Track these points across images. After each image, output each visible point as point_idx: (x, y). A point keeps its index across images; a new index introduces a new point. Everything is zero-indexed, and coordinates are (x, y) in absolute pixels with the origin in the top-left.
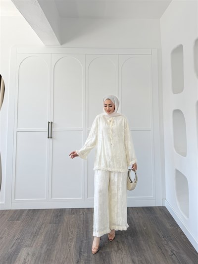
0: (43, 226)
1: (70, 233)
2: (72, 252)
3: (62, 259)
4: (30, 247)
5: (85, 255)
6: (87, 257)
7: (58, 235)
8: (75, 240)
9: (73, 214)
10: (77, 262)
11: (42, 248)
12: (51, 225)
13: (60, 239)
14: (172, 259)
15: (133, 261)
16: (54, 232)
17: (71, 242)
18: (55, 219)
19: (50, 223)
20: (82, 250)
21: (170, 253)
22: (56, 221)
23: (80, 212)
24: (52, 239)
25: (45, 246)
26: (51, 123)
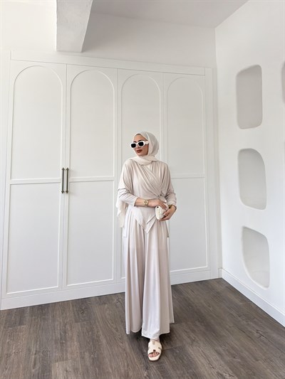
1: (114, 331)
2: (131, 356)
3: (122, 368)
4: (63, 360)
7: (98, 337)
8: (126, 338)
9: (105, 304)
11: (83, 358)
12: (79, 324)
13: (104, 341)
14: (263, 341)
16: (90, 333)
17: (122, 343)
18: (80, 315)
20: (145, 351)
21: (256, 334)
22: (83, 317)
23: (113, 300)
25: (87, 354)
26: (68, 169)
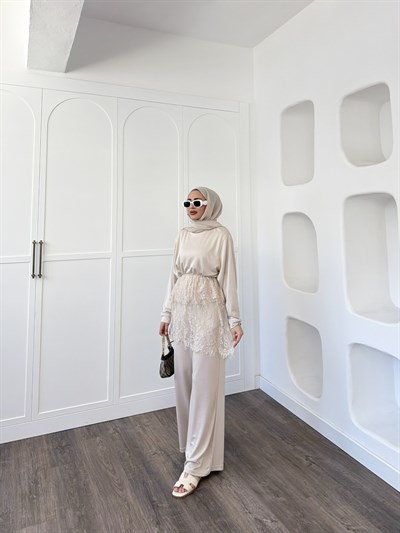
0: (41, 474)
1: (110, 474)
2: (136, 508)
3: (122, 526)
4: (34, 524)
5: (165, 504)
6: (170, 507)
7: (86, 484)
8: (127, 483)
9: (96, 436)
10: (158, 523)
11: (63, 517)
12: (58, 468)
13: (94, 489)
14: (314, 470)
15: (257, 492)
16: (75, 480)
17: (122, 490)
18: (59, 455)
19: (53, 466)
20: (155, 499)
21: (306, 462)
22: (64, 458)
23: (108, 430)
24: (77, 494)
25: (70, 512)
26: (41, 243)
